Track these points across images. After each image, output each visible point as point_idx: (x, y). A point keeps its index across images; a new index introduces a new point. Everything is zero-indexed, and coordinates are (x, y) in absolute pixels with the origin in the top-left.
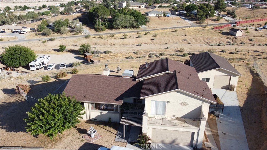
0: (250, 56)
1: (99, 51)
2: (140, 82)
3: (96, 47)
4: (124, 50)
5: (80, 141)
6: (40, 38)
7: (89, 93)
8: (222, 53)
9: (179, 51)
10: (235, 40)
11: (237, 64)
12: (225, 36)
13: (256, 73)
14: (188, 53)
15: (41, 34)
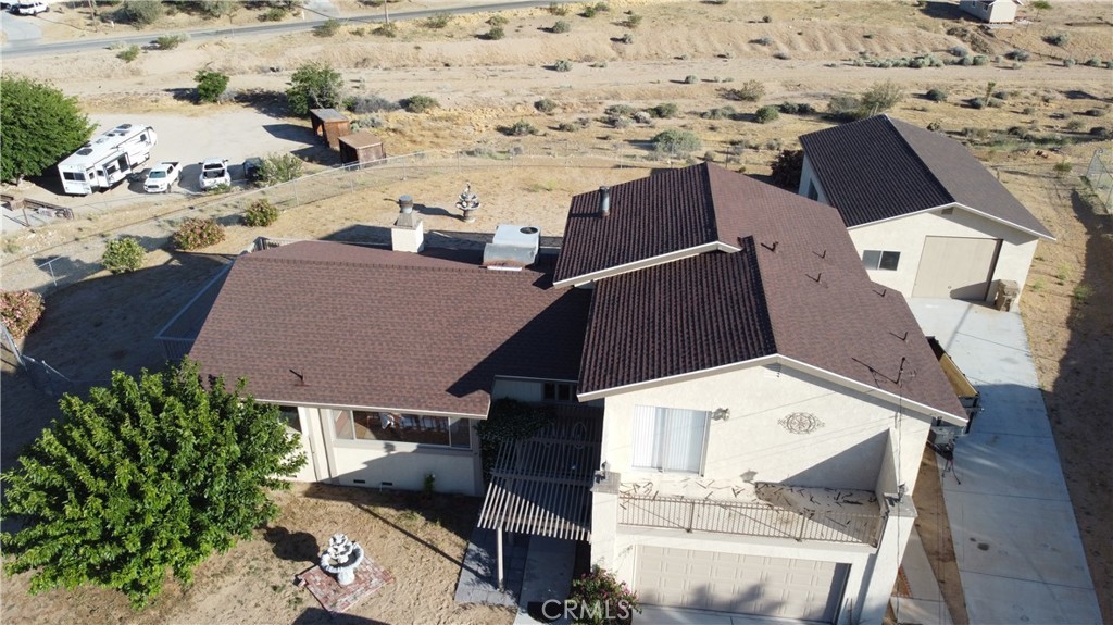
0: (1051, 117)
1: (381, 96)
2: (573, 291)
3: (364, 77)
4: (494, 90)
5: (284, 603)
6: (108, 37)
7: (320, 355)
8: (931, 104)
9: (739, 96)
10: (986, 39)
11: (1011, 165)
12: (940, 21)
13: (1102, 213)
14: (780, 103)
15: (115, 14)
